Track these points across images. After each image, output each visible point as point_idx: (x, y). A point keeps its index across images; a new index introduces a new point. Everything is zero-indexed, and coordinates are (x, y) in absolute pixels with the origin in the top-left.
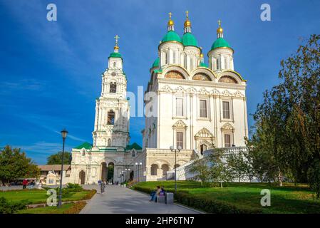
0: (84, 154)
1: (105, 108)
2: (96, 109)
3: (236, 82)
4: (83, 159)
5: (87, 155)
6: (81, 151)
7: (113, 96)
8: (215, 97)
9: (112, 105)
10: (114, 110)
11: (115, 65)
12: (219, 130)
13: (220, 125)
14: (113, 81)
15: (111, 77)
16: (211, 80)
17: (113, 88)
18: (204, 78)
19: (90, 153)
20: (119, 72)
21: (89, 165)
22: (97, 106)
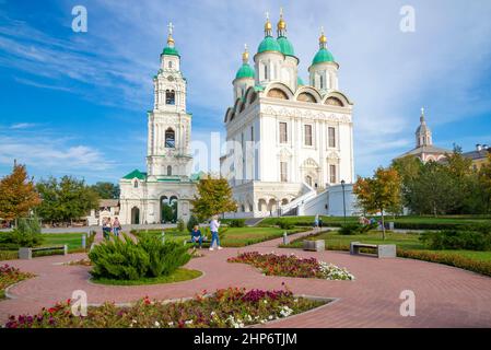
0: (136, 186)
1: (162, 125)
2: (149, 126)
3: (342, 105)
4: (135, 193)
5: (140, 187)
6: (133, 181)
7: (170, 108)
8: (320, 121)
9: (171, 122)
10: (174, 128)
11: (170, 66)
12: (325, 160)
13: (326, 154)
14: (170, 89)
15: (167, 82)
16: (316, 101)
17: (170, 97)
18: (308, 98)
19: (145, 184)
20: (177, 76)
21: (144, 200)
22: (150, 122)
